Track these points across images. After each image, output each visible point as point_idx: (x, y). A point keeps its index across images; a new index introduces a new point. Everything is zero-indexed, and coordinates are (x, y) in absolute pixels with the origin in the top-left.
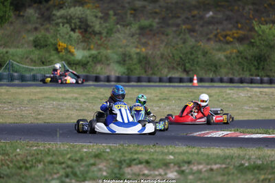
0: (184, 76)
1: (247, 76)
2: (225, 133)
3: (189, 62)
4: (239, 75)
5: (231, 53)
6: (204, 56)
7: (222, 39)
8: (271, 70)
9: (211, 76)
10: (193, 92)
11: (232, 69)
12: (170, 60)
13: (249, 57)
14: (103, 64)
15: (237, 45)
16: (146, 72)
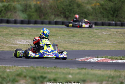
0: (65, 20)
1: (106, 20)
2: (99, 59)
3: (68, 11)
4: (101, 20)
5: (95, 5)
6: (78, 7)
8: (122, 17)
11: (96, 16)
12: (56, 10)
14: (11, 11)
16: (40, 17)
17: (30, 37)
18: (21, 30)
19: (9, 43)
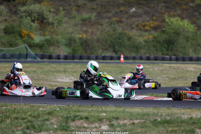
0: (114, 55)
1: (160, 55)
2: (144, 97)
3: (118, 45)
4: (154, 54)
5: (148, 39)
6: (129, 40)
7: (142, 28)
8: (177, 51)
9: (133, 55)
10: (120, 67)
11: (149, 50)
12: (104, 43)
13: (161, 41)
14: (54, 46)
15: (153, 32)
16: (86, 52)
17: (74, 74)
18: (64, 66)
19: (50, 80)
